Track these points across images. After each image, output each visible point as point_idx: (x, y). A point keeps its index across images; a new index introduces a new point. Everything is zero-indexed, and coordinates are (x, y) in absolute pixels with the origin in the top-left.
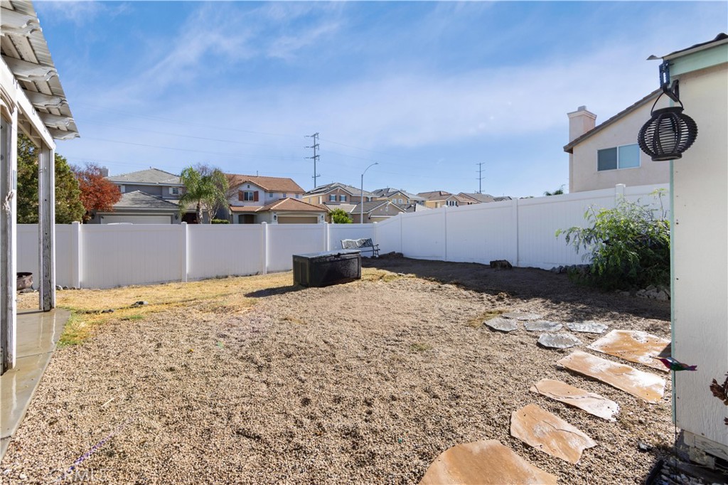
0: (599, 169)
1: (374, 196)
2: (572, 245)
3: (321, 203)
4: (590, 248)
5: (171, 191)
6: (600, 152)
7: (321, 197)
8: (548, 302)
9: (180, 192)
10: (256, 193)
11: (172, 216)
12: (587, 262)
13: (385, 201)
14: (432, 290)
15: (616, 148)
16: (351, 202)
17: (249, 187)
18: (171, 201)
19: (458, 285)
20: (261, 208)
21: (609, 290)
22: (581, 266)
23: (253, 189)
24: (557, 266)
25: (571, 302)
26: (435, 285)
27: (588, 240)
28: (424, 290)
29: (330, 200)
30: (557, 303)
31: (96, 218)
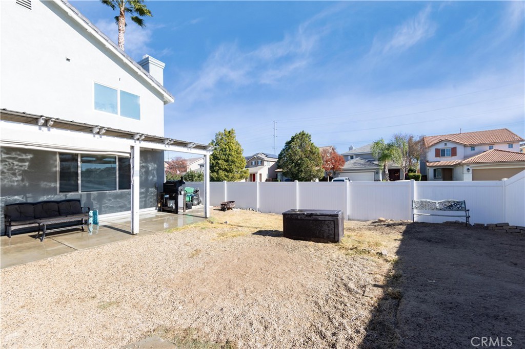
10: (454, 149)
11: (374, 172)
17: (446, 144)
20: (458, 162)
23: (450, 146)
31: (337, 174)
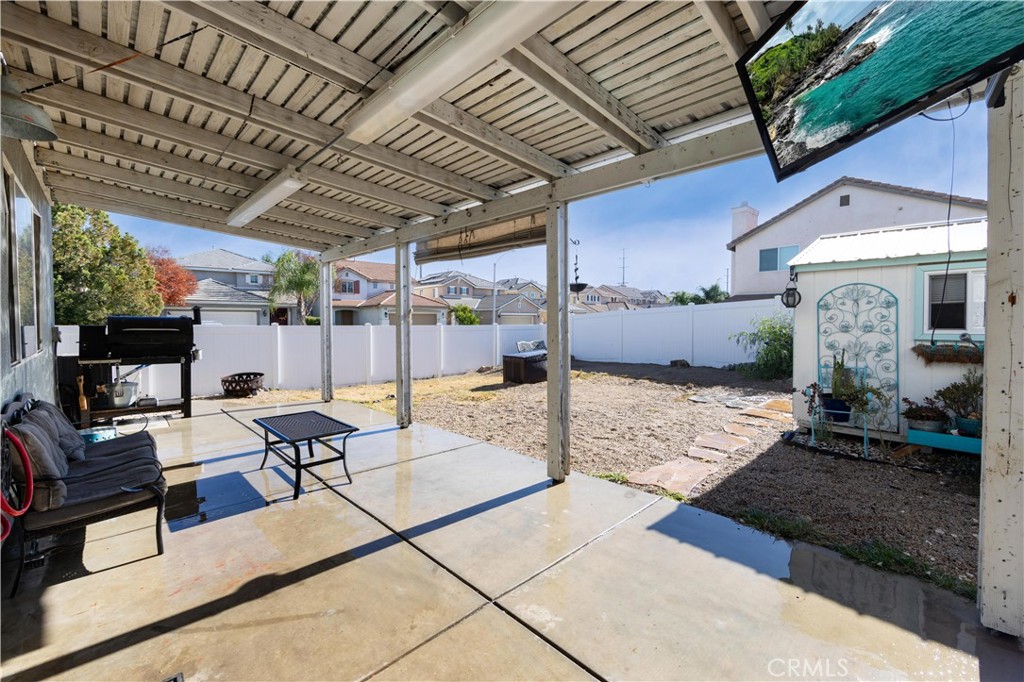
0: (761, 270)
1: (501, 287)
2: (741, 347)
3: (437, 296)
4: (755, 348)
5: (248, 279)
6: (761, 251)
7: (437, 289)
8: (727, 388)
9: (260, 280)
10: (357, 283)
11: (258, 312)
12: (753, 360)
13: (516, 295)
14: (630, 384)
15: (776, 249)
16: (475, 296)
17: (347, 275)
18: (254, 292)
19: (650, 380)
20: (363, 302)
21: (769, 379)
22: (746, 364)
23: (352, 278)
24: (727, 365)
25: (743, 387)
26: (632, 381)
27: (753, 342)
28: (624, 384)
29: (449, 292)
30: (733, 388)
